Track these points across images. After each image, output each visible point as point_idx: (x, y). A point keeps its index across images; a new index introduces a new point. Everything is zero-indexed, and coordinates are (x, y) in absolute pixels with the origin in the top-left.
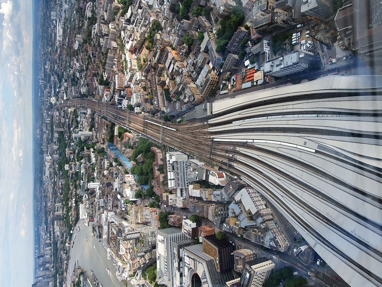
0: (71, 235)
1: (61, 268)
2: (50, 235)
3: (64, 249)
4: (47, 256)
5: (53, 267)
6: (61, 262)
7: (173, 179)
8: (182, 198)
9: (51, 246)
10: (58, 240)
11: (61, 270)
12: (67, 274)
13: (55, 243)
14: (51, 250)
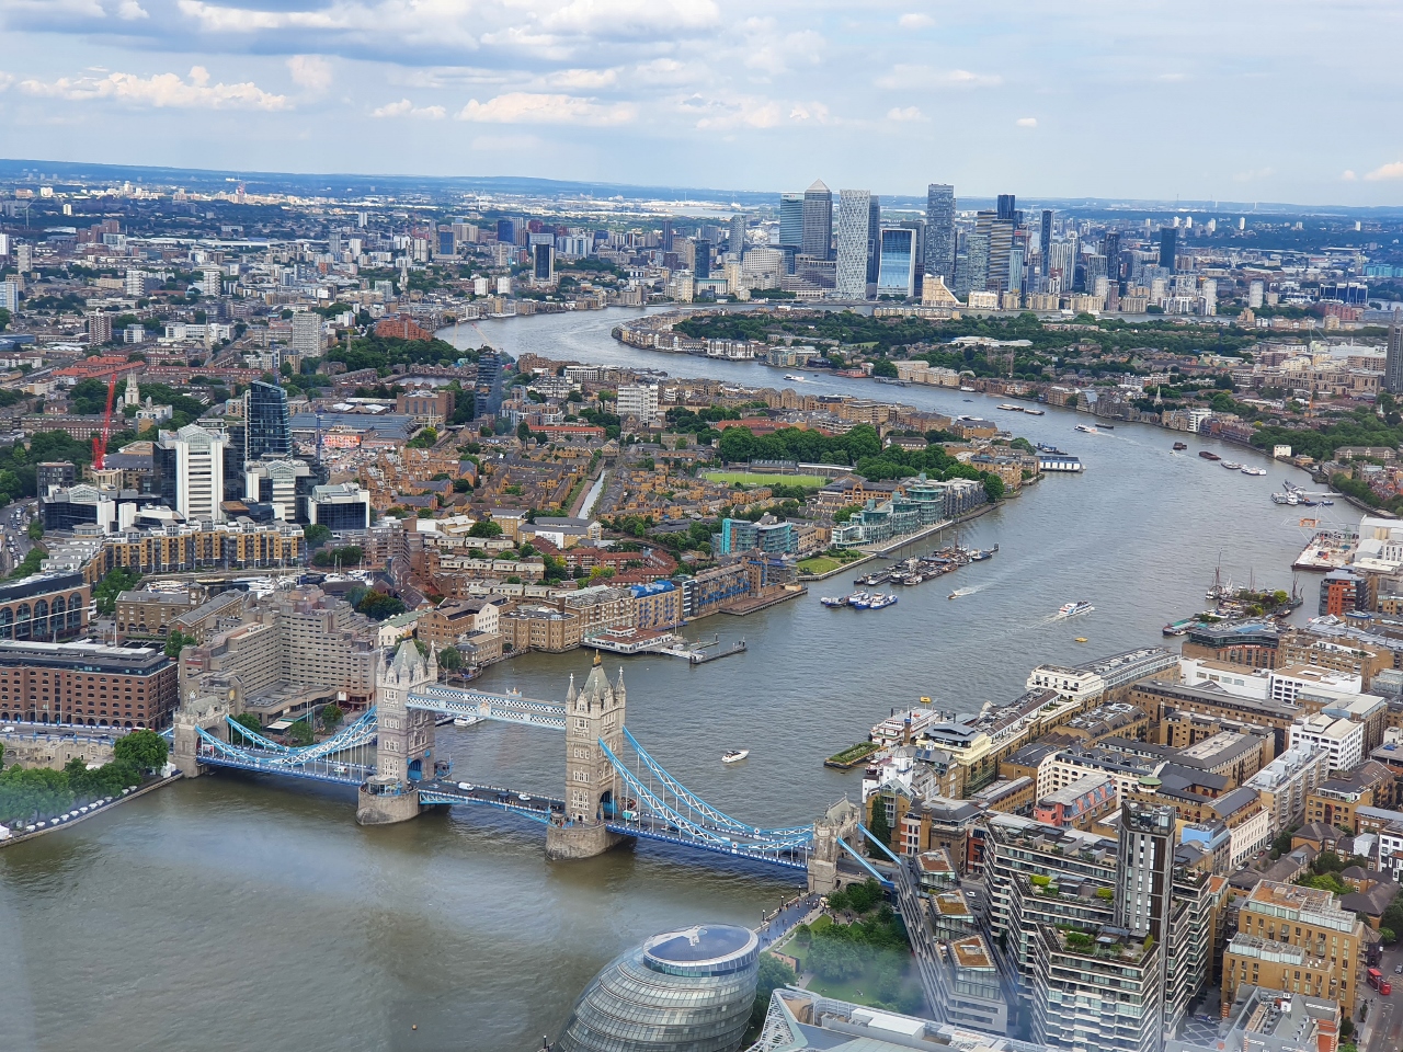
0: (1261, 446)
1: (1060, 364)
2: (1293, 313)
3: (1179, 393)
4: (1159, 285)
5: (1084, 317)
6: (1096, 371)
9: (1220, 311)
10: (1247, 357)
11: (1049, 362)
12: (1015, 396)
13: (1230, 342)
14: (1197, 310)
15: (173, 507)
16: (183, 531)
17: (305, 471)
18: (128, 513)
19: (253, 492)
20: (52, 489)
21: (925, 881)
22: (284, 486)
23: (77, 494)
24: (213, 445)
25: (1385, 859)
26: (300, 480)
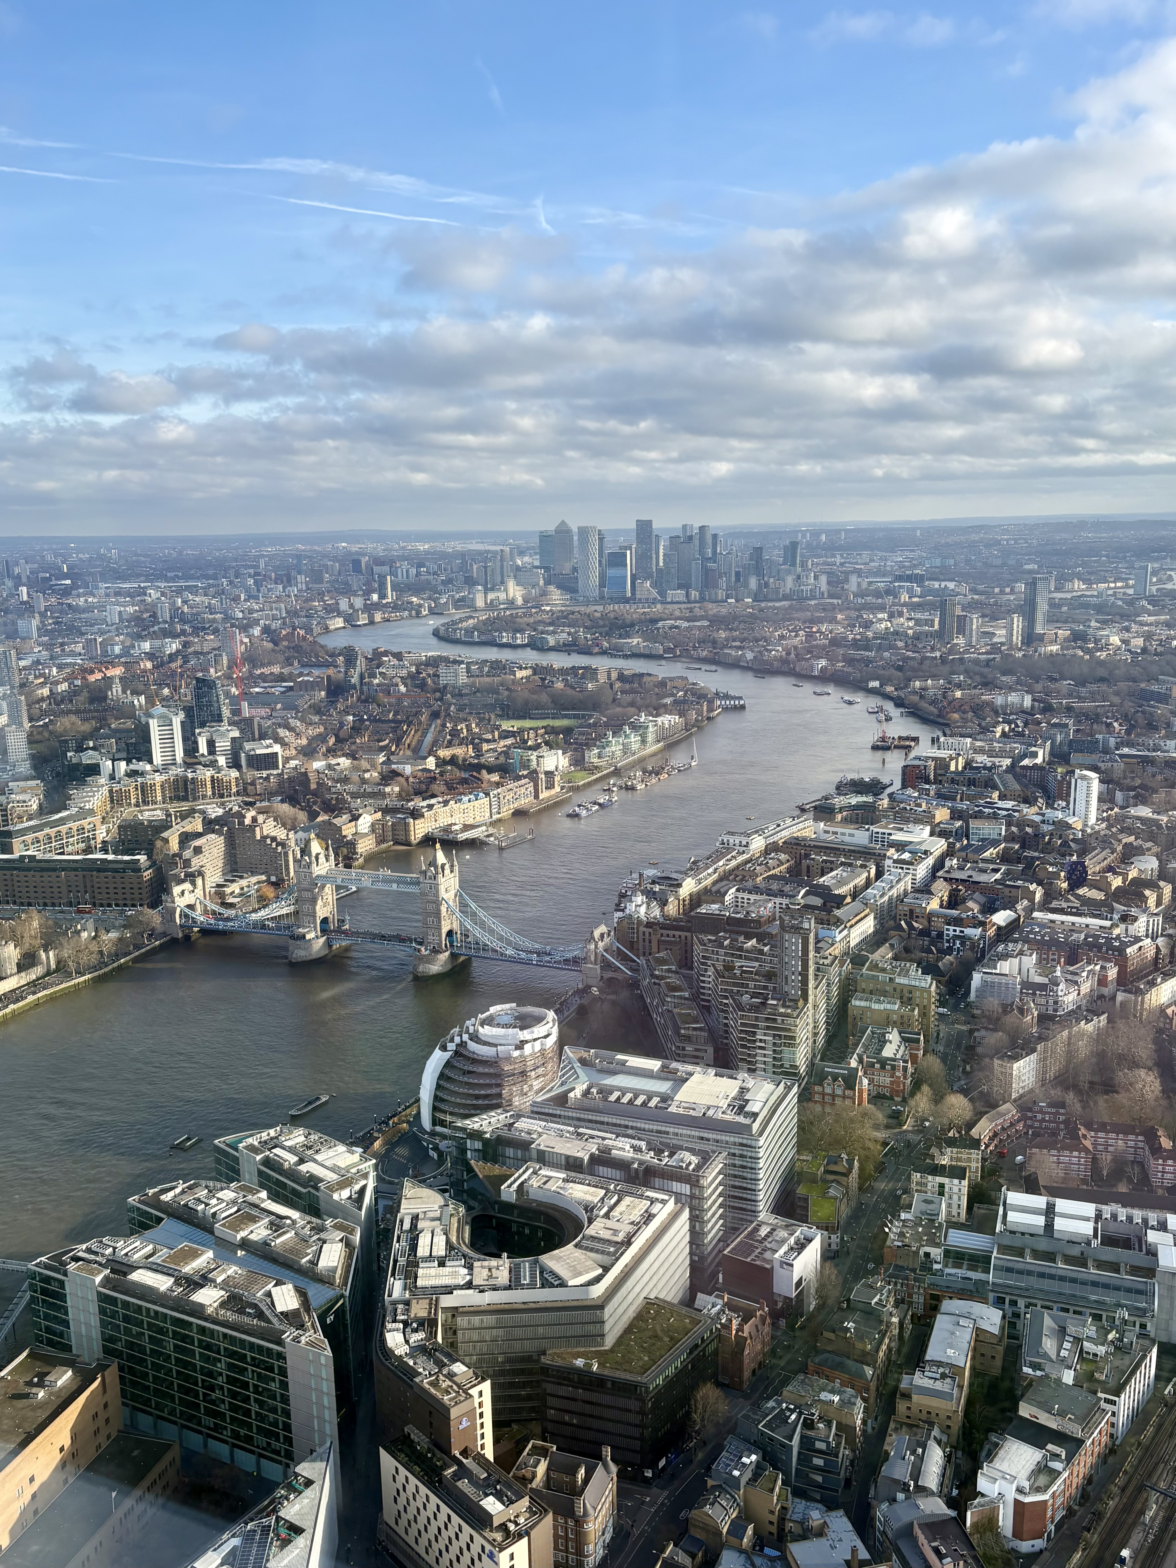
0: (860, 682)
1: (728, 636)
3: (806, 650)
4: (789, 580)
5: (742, 604)
7: (1049, 1226)
8: (936, 1253)
9: (831, 594)
12: (698, 659)
15: (151, 762)
16: (159, 778)
17: (236, 734)
18: (121, 767)
19: (203, 748)
20: (69, 754)
21: (657, 973)
22: (224, 744)
23: (88, 758)
24: (174, 719)
25: (948, 941)
26: (234, 739)
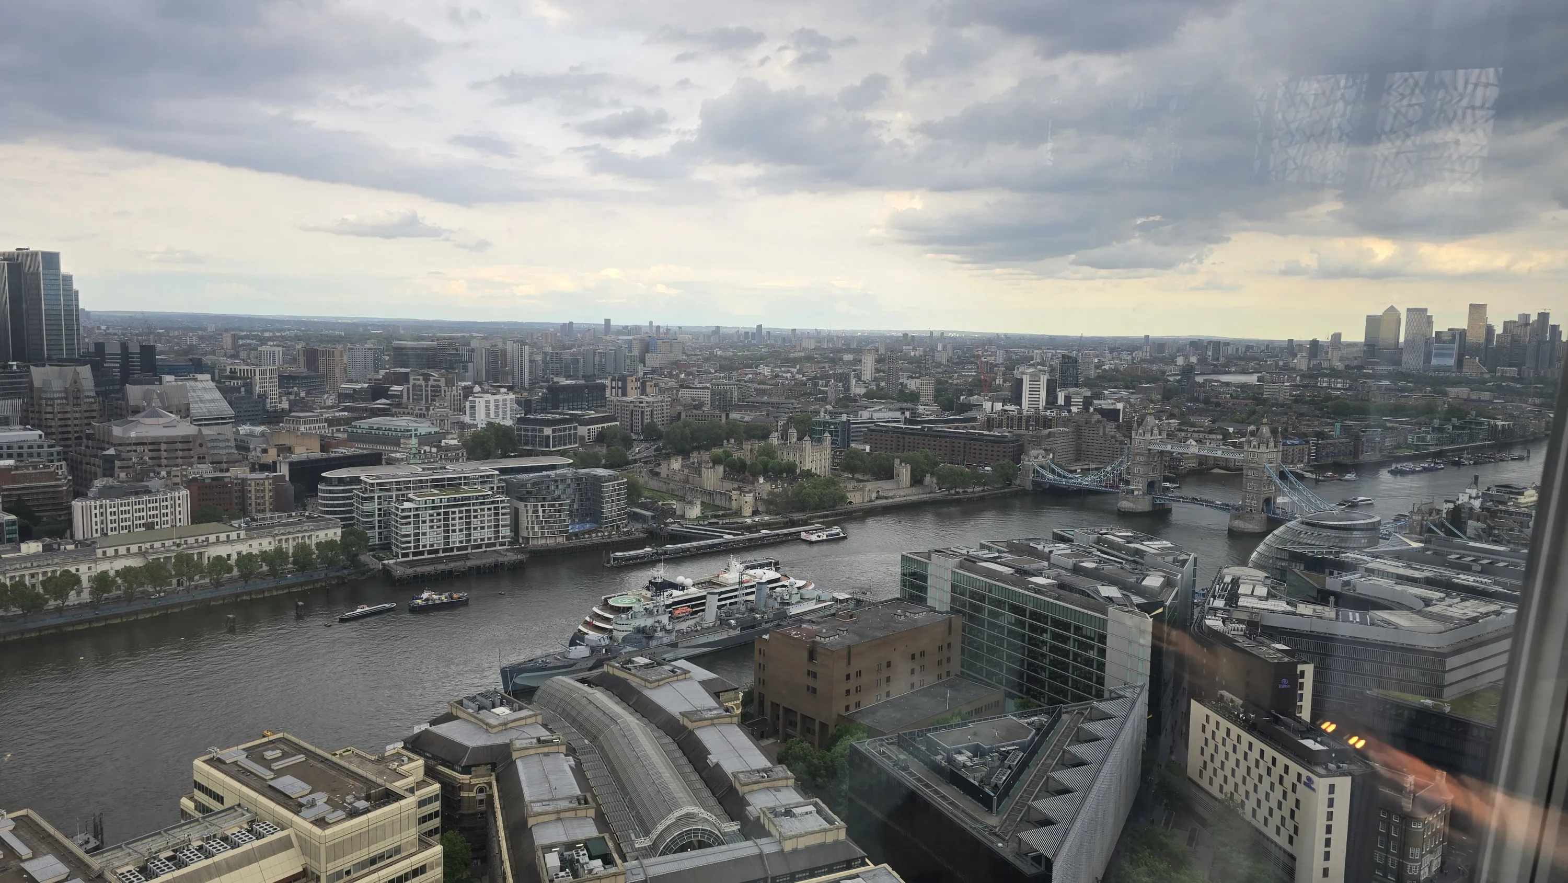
15: (1020, 404)
16: (1025, 414)
17: (1089, 394)
18: (998, 406)
19: (1061, 401)
20: (962, 398)
22: (1077, 400)
23: (975, 399)
24: (1042, 377)
26: (1086, 398)
